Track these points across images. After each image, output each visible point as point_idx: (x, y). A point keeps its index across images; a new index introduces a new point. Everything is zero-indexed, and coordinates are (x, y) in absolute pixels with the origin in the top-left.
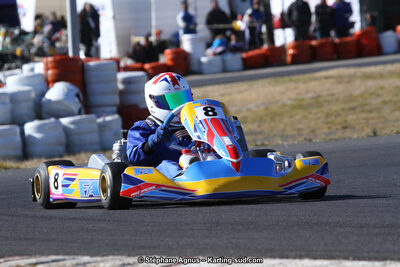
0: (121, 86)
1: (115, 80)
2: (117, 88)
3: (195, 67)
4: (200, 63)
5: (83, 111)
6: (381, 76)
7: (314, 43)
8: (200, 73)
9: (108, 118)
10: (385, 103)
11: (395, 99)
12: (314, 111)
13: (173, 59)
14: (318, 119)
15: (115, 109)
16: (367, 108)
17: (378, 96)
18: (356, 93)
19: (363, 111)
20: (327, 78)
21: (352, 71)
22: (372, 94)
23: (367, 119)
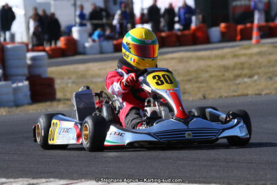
0: (29, 62)
1: (25, 58)
2: (26, 63)
3: (81, 50)
4: (84, 47)
6: (209, 58)
7: (163, 34)
8: (84, 54)
9: (20, 84)
10: (211, 76)
11: (218, 74)
15: (25, 78)
16: (200, 80)
17: (207, 71)
18: (192, 69)
19: (196, 82)
20: (172, 59)
21: (189, 54)
22: (202, 70)
23: (199, 88)
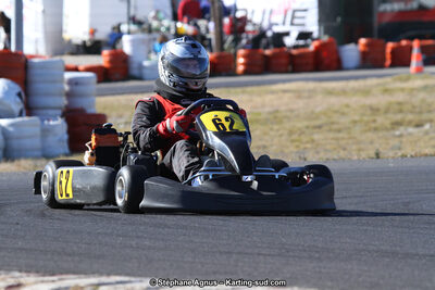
0: (67, 88)
1: (62, 81)
2: (63, 89)
4: (141, 67)
5: (24, 112)
6: (344, 92)
7: (268, 52)
8: (140, 78)
10: (355, 122)
11: (365, 118)
12: (276, 127)
13: (111, 62)
14: (281, 136)
15: (60, 112)
16: (335, 127)
17: (343, 114)
18: (318, 110)
19: (330, 130)
20: (285, 91)
21: (311, 85)
22: (336, 112)
23: (337, 139)
